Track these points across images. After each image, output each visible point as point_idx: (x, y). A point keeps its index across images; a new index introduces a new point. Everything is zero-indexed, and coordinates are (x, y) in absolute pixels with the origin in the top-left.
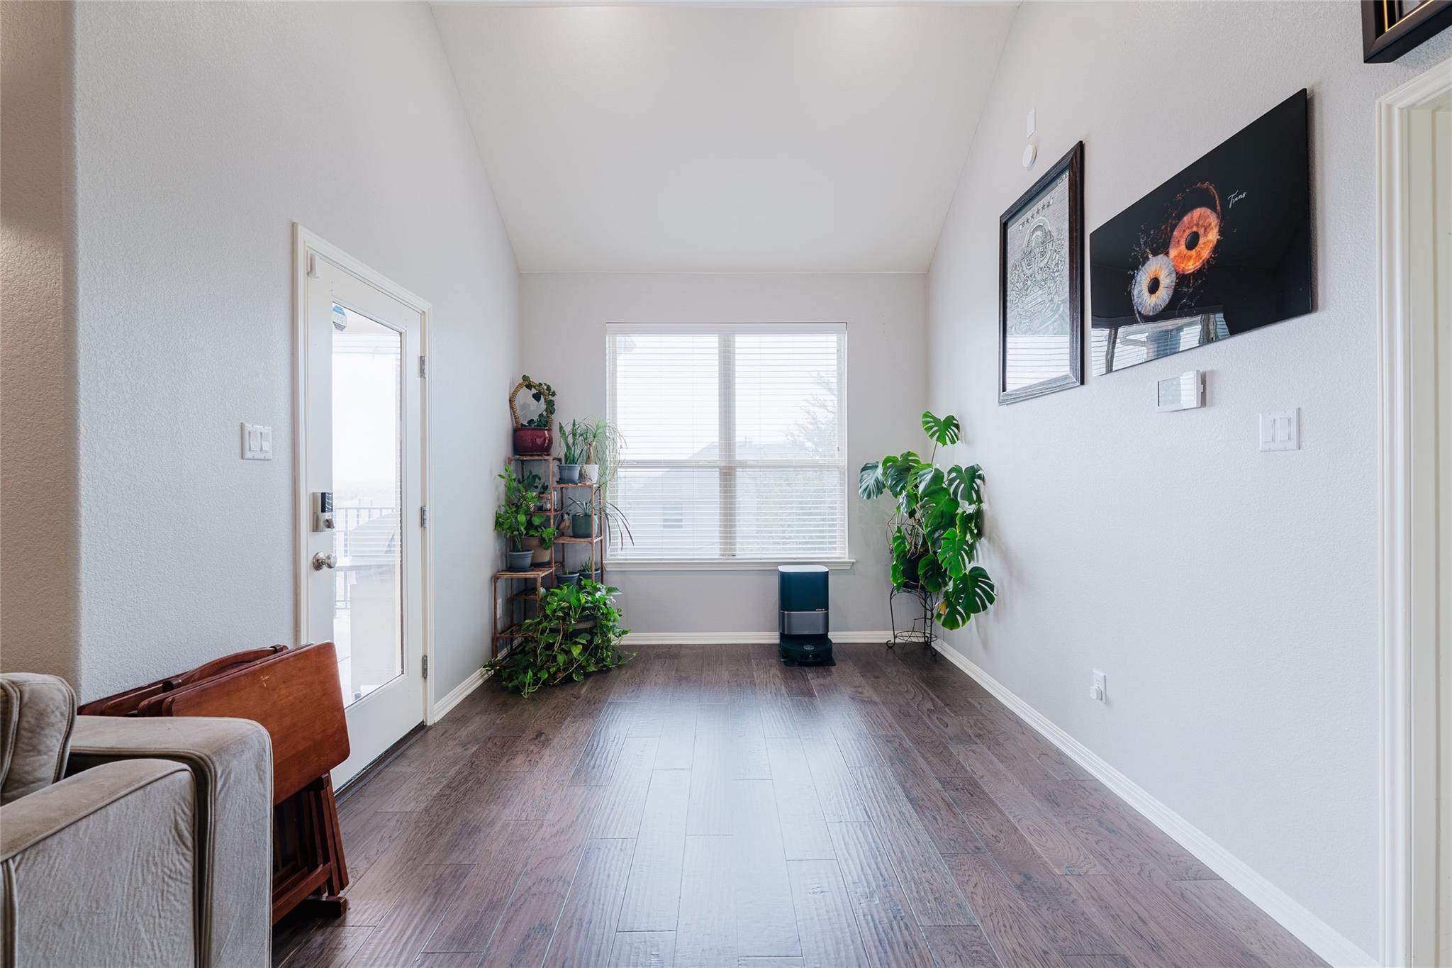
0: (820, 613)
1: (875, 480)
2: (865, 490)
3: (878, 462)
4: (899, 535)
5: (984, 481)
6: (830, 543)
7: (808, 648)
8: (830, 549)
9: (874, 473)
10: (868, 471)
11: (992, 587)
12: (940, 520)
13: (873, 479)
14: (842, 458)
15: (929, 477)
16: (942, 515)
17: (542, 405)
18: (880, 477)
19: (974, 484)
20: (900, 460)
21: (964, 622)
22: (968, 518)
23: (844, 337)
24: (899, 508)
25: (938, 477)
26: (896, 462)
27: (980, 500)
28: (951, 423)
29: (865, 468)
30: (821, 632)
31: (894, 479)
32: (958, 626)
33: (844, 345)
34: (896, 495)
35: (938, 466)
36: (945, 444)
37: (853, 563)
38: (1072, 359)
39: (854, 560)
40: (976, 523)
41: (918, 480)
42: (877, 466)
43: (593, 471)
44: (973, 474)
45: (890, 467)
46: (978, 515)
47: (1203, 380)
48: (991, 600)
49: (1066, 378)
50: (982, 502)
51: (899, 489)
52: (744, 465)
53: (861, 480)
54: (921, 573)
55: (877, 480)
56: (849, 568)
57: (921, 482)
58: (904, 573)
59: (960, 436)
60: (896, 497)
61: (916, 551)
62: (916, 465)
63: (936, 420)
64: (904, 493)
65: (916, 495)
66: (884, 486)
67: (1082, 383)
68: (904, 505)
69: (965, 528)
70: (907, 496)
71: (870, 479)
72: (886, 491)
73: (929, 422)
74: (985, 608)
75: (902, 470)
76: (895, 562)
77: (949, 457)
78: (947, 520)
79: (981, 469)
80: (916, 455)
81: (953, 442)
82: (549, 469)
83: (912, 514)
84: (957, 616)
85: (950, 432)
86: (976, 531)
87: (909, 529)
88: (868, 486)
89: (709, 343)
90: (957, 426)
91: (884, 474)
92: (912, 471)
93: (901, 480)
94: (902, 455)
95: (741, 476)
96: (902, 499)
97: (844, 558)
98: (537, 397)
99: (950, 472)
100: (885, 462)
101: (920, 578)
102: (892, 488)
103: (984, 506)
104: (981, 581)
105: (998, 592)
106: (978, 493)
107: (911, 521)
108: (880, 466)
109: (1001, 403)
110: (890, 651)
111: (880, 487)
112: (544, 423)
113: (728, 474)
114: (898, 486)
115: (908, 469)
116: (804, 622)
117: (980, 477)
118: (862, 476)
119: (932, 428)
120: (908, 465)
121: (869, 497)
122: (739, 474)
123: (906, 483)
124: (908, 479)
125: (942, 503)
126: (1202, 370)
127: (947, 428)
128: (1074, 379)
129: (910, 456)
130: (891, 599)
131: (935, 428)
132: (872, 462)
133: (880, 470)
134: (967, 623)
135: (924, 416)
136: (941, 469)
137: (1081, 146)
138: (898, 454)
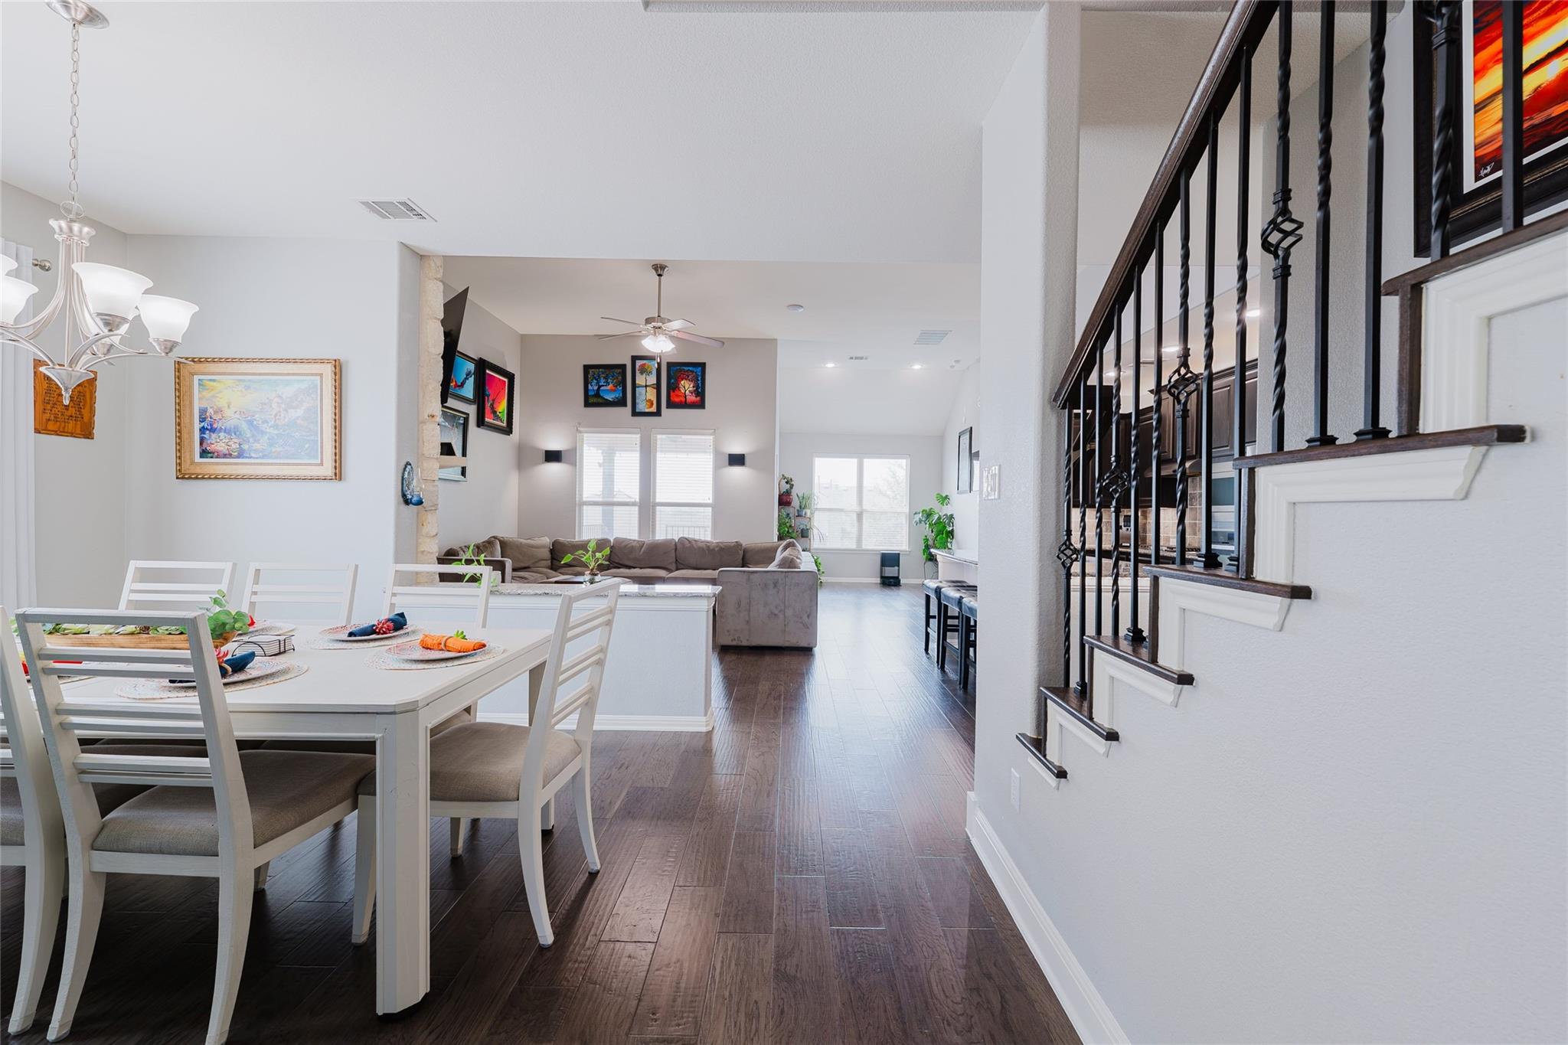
0: (896, 568)
1: (919, 518)
2: (915, 522)
3: (920, 511)
4: (926, 538)
5: (954, 518)
6: (901, 542)
7: (891, 580)
8: (901, 544)
9: (919, 515)
10: (916, 515)
12: (940, 530)
14: (906, 510)
15: (937, 517)
17: (788, 486)
19: (952, 520)
23: (909, 461)
24: (926, 528)
25: (939, 518)
26: (927, 511)
28: (946, 497)
29: (916, 513)
30: (896, 575)
31: (926, 518)
33: (909, 465)
34: (926, 524)
36: (943, 505)
37: (910, 550)
41: (933, 518)
42: (920, 513)
43: (808, 512)
44: (952, 517)
45: (924, 513)
46: (953, 529)
49: (968, 489)
50: (953, 526)
52: (867, 511)
53: (914, 518)
56: (908, 552)
57: (935, 519)
59: (948, 502)
62: (934, 513)
63: (941, 496)
64: (928, 523)
65: (933, 524)
67: (970, 492)
68: (928, 527)
71: (917, 518)
73: (939, 497)
75: (929, 514)
76: (924, 548)
77: (947, 510)
79: (954, 514)
80: (934, 509)
81: (947, 505)
82: (792, 511)
83: (932, 529)
85: (946, 501)
88: (916, 520)
89: (854, 462)
90: (948, 499)
91: (922, 516)
93: (928, 518)
94: (929, 509)
95: (865, 515)
96: (928, 525)
97: (906, 548)
98: (787, 483)
99: (944, 516)
100: (923, 511)
102: (924, 521)
106: (953, 523)
107: (932, 534)
111: (921, 521)
112: (788, 493)
113: (860, 516)
114: (927, 520)
115: (931, 514)
116: (890, 572)
118: (914, 516)
119: (939, 499)
120: (931, 512)
121: (916, 524)
122: (864, 515)
123: (930, 519)
125: (941, 527)
127: (944, 499)
129: (932, 509)
130: (925, 564)
131: (941, 499)
132: (918, 511)
135: (938, 494)
136: (941, 514)
137: (971, 428)
138: (927, 509)
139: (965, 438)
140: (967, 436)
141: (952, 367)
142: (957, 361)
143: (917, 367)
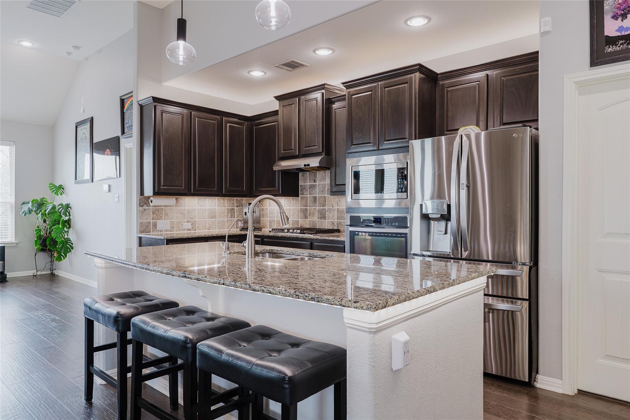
1: (28, 208)
2: (23, 212)
3: (30, 201)
4: (38, 229)
5: (71, 208)
6: (5, 235)
8: (5, 238)
9: (28, 206)
10: (24, 205)
11: (72, 244)
12: (55, 222)
13: (27, 208)
14: (12, 200)
15: (51, 207)
16: (55, 221)
18: (31, 207)
19: (68, 210)
20: (39, 200)
21: (64, 258)
22: (66, 221)
23: (13, 148)
24: (38, 219)
25: (54, 207)
26: (37, 201)
27: (70, 215)
28: (61, 187)
29: (23, 203)
31: (37, 208)
32: (62, 260)
33: (13, 152)
34: (37, 214)
35: (55, 203)
36: (58, 195)
37: (17, 243)
38: (90, 175)
39: (18, 242)
40: (68, 223)
41: (46, 208)
42: (29, 203)
44: (68, 206)
45: (35, 203)
46: (69, 220)
47: (109, 186)
48: (72, 248)
49: (89, 180)
50: (70, 216)
51: (38, 212)
53: (21, 208)
54: (48, 243)
55: (29, 209)
56: (15, 245)
57: (47, 209)
58: (41, 245)
59: (64, 192)
60: (37, 215)
61: (47, 236)
62: (46, 203)
63: (55, 186)
64: (40, 213)
65: (46, 214)
66: (32, 211)
67: (92, 182)
68: (40, 218)
69: (64, 226)
70: (41, 214)
71: (26, 208)
72: (33, 212)
73: (52, 187)
74: (70, 251)
75: (40, 205)
76: (36, 239)
77: (60, 200)
78: (57, 222)
79: (70, 204)
80: (46, 199)
81: (61, 195)
83: (45, 221)
84: (62, 257)
85: (60, 191)
86: (68, 226)
87: (44, 227)
88: (24, 211)
90: (63, 189)
91: (32, 206)
92: (44, 205)
93: (40, 208)
94: (40, 199)
96: (40, 215)
97: (13, 241)
99: (58, 206)
100: (32, 201)
101: (47, 245)
102: (35, 211)
103: (71, 217)
104: (69, 242)
105: (75, 245)
106: (69, 213)
107: (45, 224)
108: (31, 202)
109: (75, 183)
110: (35, 277)
111: (30, 211)
114: (38, 211)
115: (43, 204)
117: (70, 207)
118: (22, 207)
119: (53, 189)
120: (42, 203)
121: (25, 215)
123: (42, 209)
124: (43, 208)
125: (55, 217)
126: (109, 184)
127: (59, 189)
128: (91, 181)
129: (44, 199)
130: (35, 255)
131: (54, 189)
132: (27, 201)
133: (30, 204)
134: (65, 259)
135: (50, 184)
136: (56, 203)
137: (92, 118)
138: (38, 198)
139: (84, 130)
140: (88, 126)
141: (69, 53)
142: (76, 47)
143: (26, 44)
